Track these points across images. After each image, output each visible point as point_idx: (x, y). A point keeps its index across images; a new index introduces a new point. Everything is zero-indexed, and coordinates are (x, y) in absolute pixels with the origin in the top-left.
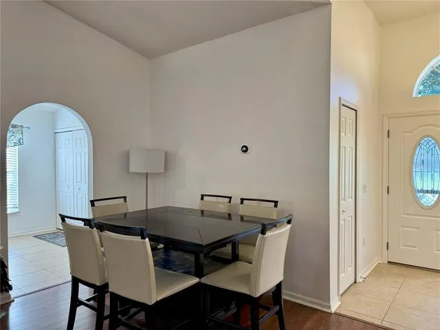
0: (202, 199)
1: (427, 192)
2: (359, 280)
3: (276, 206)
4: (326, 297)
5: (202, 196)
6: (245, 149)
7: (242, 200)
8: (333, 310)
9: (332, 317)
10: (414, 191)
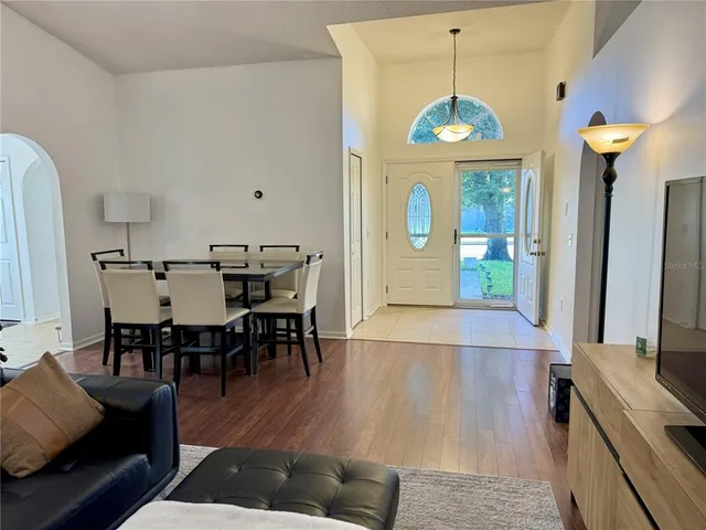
0: (211, 250)
1: (419, 235)
2: (365, 318)
3: (297, 250)
4: (344, 328)
5: (211, 247)
6: (259, 195)
7: (262, 247)
8: (349, 337)
9: (348, 343)
10: (408, 235)
